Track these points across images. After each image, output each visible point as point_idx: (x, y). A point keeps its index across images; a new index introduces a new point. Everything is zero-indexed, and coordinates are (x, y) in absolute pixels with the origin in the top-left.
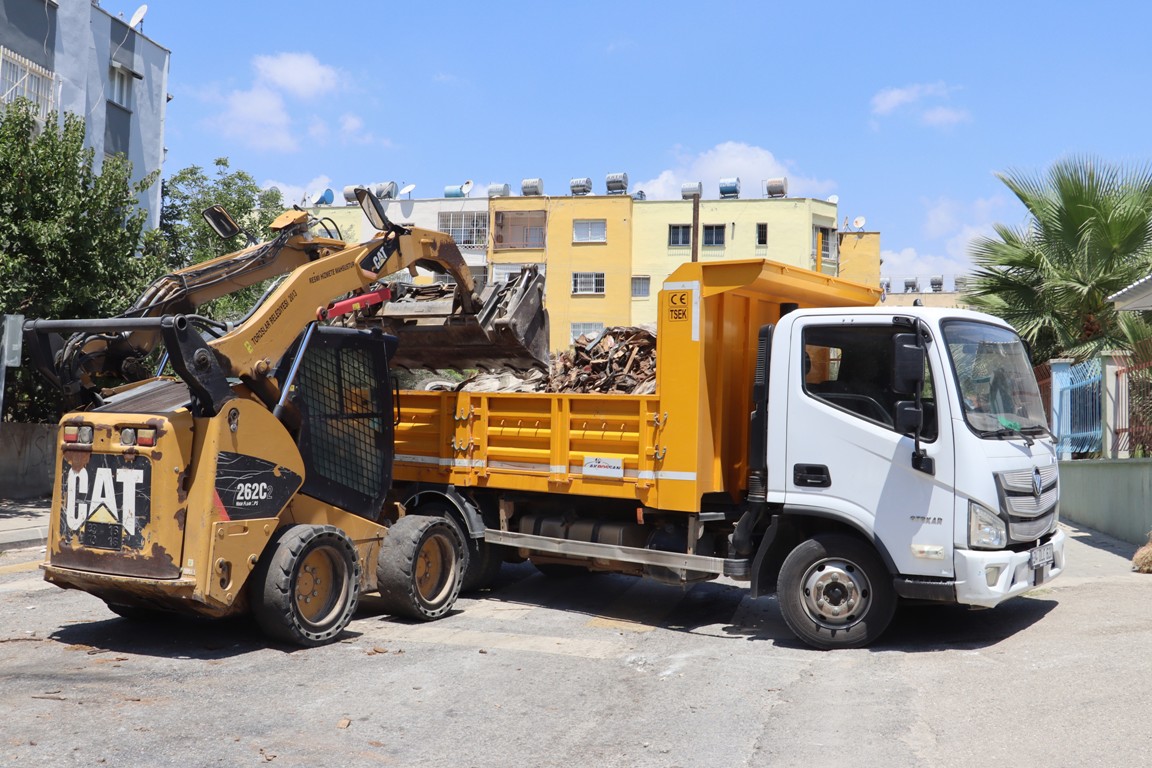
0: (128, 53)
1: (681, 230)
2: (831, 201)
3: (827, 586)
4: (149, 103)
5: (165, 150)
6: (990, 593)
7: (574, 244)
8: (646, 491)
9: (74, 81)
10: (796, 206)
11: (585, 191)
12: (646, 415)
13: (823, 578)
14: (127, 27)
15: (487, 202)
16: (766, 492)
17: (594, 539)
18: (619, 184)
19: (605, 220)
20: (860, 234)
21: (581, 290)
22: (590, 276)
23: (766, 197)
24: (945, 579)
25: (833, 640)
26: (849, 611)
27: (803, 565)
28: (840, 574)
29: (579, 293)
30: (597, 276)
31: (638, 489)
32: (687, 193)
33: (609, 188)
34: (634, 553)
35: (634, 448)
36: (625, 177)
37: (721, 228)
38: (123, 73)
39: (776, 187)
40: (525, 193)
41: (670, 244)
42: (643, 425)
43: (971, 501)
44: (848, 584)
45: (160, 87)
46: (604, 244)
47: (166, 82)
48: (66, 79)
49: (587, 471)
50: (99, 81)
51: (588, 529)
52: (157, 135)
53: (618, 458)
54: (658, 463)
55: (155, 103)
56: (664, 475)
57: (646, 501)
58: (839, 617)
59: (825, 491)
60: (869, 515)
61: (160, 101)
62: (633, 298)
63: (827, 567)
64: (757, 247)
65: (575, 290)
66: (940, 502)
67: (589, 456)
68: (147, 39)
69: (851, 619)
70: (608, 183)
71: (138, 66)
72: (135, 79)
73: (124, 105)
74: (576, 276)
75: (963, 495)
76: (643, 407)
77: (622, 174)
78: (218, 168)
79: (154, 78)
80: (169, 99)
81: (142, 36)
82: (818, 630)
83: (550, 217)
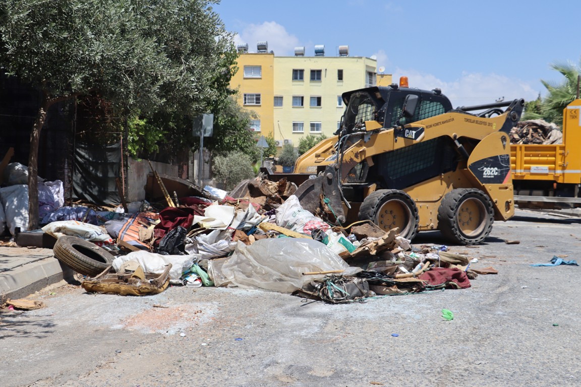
1: (299, 72)
2: (373, 58)
7: (245, 79)
8: (558, 177)
10: (357, 61)
11: (245, 50)
12: (559, 151)
17: (530, 195)
18: (264, 47)
19: (261, 66)
20: (382, 76)
21: (248, 103)
22: (253, 95)
23: (338, 56)
29: (247, 104)
30: (257, 95)
31: (554, 177)
32: (297, 53)
33: (259, 49)
34: (551, 199)
35: (554, 163)
36: (265, 43)
37: (319, 72)
39: (344, 50)
41: (293, 79)
42: (558, 155)
46: (261, 79)
49: (532, 171)
51: (528, 192)
53: (546, 167)
54: (564, 168)
56: (566, 171)
57: (558, 180)
62: (275, 107)
64: (338, 82)
65: (245, 103)
67: (533, 166)
70: (257, 46)
74: (245, 95)
76: (558, 149)
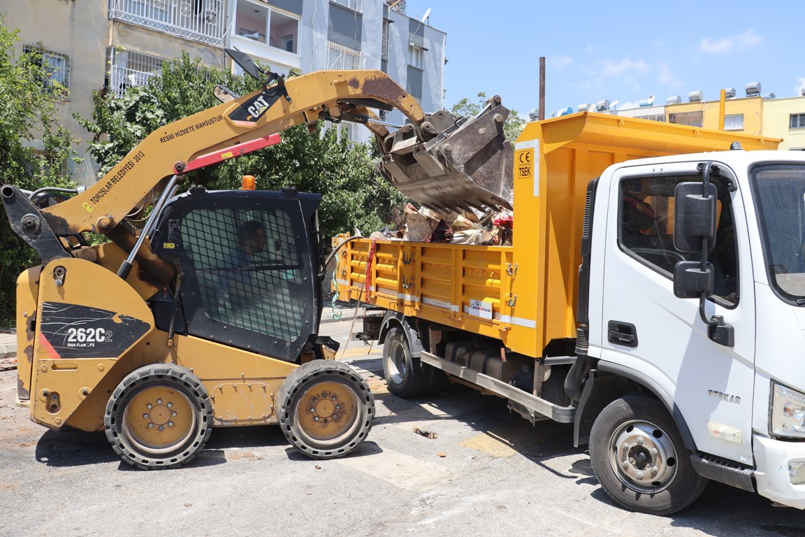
0: (420, 37)
1: (799, 117)
3: (632, 448)
4: (433, 64)
5: (445, 91)
6: (795, 493)
8: (505, 333)
9: (373, 55)
11: (731, 96)
12: (505, 265)
13: (629, 440)
14: (418, 22)
15: (663, 108)
16: (587, 346)
17: (484, 371)
18: (755, 90)
19: (743, 114)
24: (744, 466)
25: (637, 503)
26: (652, 477)
27: (612, 423)
28: (645, 438)
31: (500, 331)
33: (748, 93)
35: (498, 293)
36: (759, 85)
38: (418, 48)
40: (691, 101)
41: (790, 127)
42: (503, 274)
43: (774, 382)
44: (652, 450)
45: (440, 54)
46: (742, 130)
47: (444, 52)
48: (369, 55)
49: (471, 311)
50: (402, 55)
52: (439, 82)
53: (489, 302)
54: (512, 309)
55: (438, 64)
56: (517, 320)
57: (506, 342)
58: (642, 481)
59: (633, 351)
60: (669, 381)
61: (440, 64)
63: (635, 429)
66: (739, 379)
68: (432, 28)
69: (657, 485)
70: (747, 90)
71: (426, 43)
72: (424, 51)
73: (419, 67)
75: (764, 374)
76: (503, 258)
77: (757, 83)
78: (479, 99)
79: (437, 49)
80: (446, 61)
81: (428, 26)
82: (623, 491)
83: (705, 115)
